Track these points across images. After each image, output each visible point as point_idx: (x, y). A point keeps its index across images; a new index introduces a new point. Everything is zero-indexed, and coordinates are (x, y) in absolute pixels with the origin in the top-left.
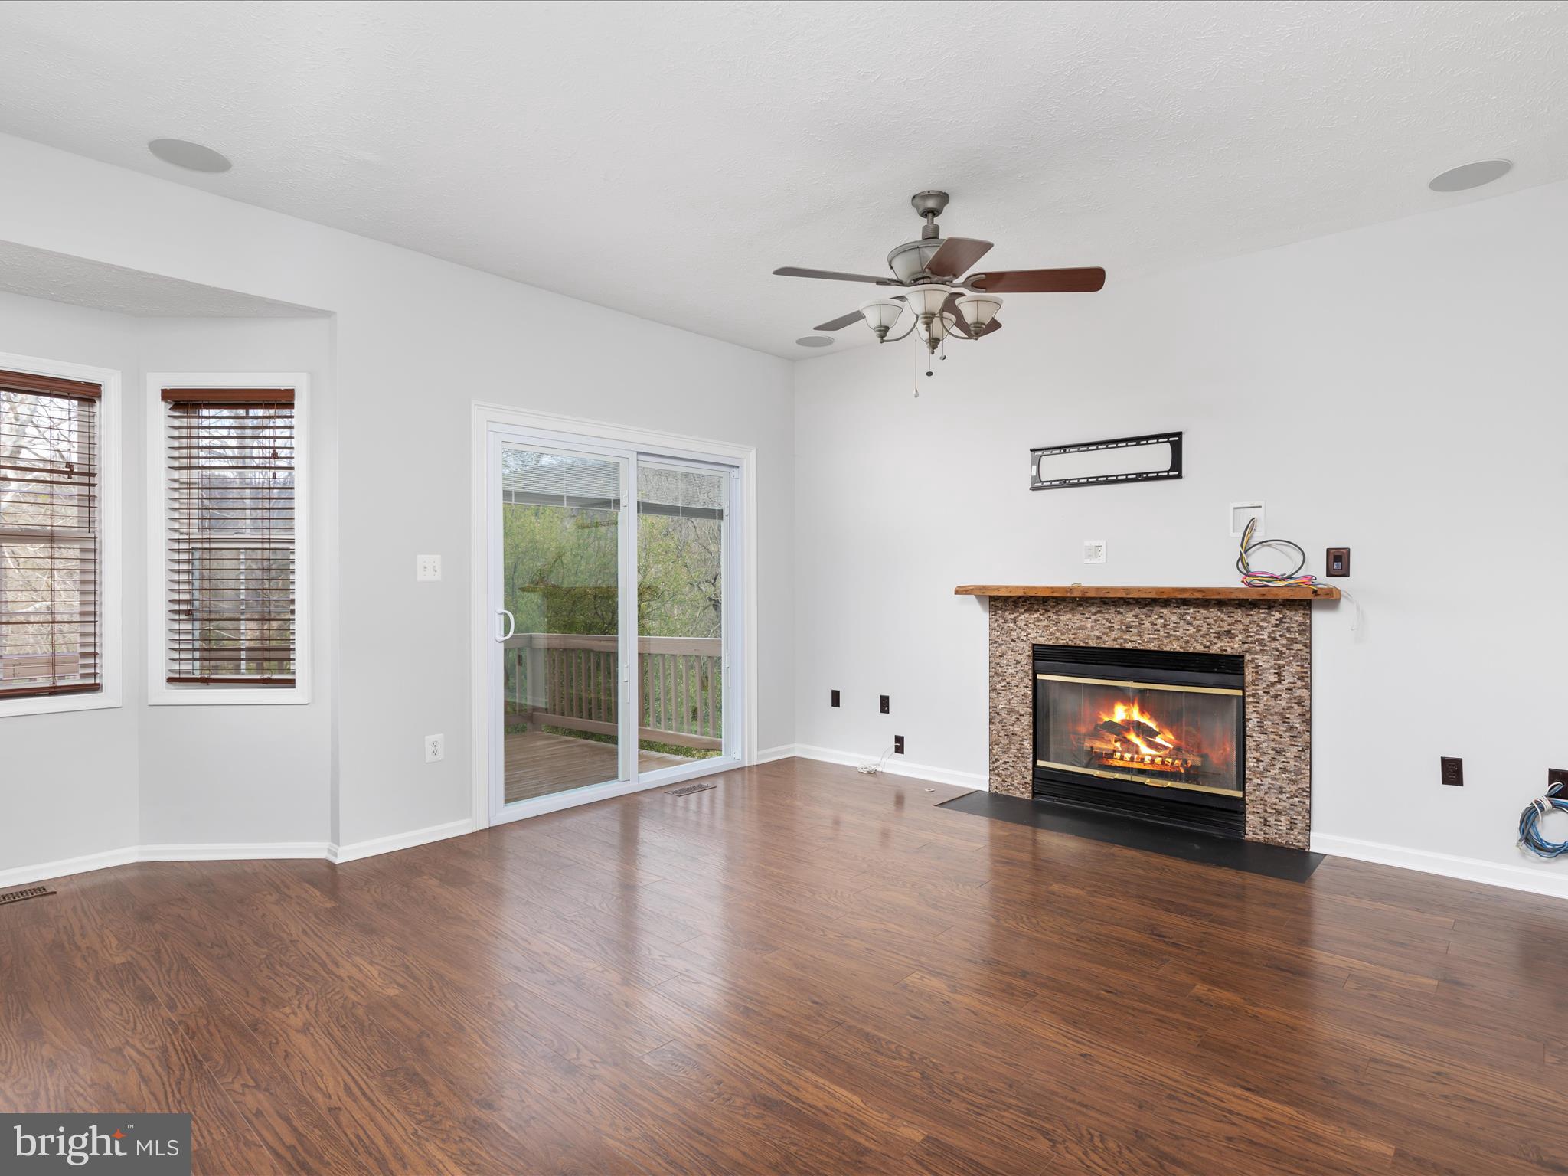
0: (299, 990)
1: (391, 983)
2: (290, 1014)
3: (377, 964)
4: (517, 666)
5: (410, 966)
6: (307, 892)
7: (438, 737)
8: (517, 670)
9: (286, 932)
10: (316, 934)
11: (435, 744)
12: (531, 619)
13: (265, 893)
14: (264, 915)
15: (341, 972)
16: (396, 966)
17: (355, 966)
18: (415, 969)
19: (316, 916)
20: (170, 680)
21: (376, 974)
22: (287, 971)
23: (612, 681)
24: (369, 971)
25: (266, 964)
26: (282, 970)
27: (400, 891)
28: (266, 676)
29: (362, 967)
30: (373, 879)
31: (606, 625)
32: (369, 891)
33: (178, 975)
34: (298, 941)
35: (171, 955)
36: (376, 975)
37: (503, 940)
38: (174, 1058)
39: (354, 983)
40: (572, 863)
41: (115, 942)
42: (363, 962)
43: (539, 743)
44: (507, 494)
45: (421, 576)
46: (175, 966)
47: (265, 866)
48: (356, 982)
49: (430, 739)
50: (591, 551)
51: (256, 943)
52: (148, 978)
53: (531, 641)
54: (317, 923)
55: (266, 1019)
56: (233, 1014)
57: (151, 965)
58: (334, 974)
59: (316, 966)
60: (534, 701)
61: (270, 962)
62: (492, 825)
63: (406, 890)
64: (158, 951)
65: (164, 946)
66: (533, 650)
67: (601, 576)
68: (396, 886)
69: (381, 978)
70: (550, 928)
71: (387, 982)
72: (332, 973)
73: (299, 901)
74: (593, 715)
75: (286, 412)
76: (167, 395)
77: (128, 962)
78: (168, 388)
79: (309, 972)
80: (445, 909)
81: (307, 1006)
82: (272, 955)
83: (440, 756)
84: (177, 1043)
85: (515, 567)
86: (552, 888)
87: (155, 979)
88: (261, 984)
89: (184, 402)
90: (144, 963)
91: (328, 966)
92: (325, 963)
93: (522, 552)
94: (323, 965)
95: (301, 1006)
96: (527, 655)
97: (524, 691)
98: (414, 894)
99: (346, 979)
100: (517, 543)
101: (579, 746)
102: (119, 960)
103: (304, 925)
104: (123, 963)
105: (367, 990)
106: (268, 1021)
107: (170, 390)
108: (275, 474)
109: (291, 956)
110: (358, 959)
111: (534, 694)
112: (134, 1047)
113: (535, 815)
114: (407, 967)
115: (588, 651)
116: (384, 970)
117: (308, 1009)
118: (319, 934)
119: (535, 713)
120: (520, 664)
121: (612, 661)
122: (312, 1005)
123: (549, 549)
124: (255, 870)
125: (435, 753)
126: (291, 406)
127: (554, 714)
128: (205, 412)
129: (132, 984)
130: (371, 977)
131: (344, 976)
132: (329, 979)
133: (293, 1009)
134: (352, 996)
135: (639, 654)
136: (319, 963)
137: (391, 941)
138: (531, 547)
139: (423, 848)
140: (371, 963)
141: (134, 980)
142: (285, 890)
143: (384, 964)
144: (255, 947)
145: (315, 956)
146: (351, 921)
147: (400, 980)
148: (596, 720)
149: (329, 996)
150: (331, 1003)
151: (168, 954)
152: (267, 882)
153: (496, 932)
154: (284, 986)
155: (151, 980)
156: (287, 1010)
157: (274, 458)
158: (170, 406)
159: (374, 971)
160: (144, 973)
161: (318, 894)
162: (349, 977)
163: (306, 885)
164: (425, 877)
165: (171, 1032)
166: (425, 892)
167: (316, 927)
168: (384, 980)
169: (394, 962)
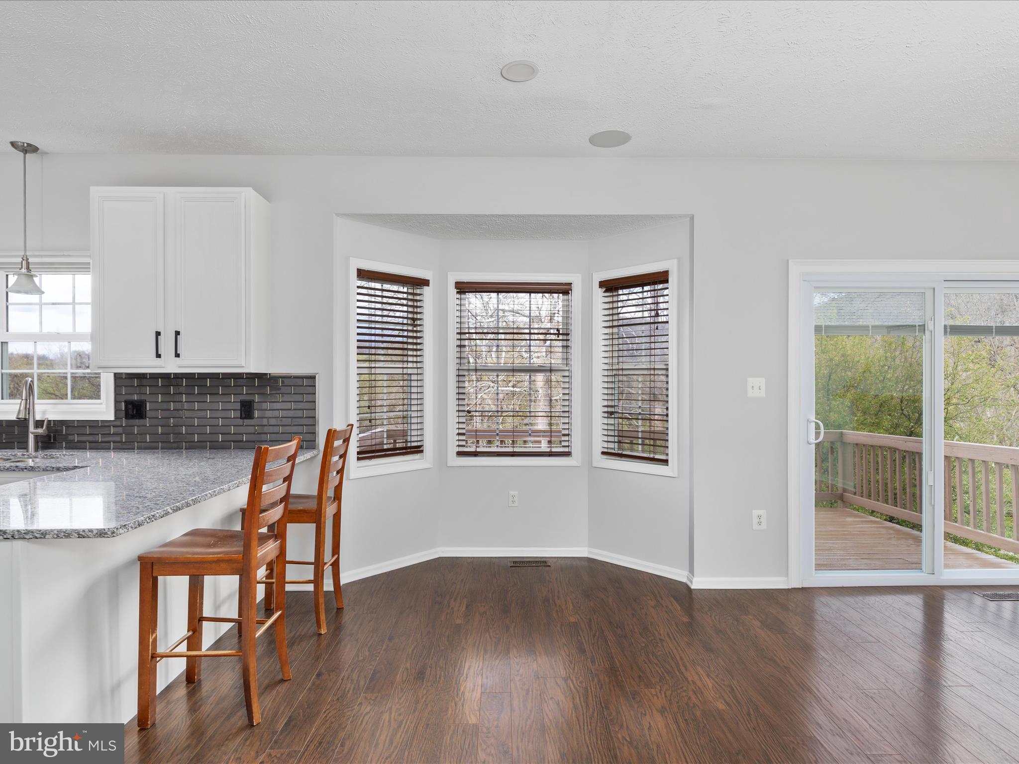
0: (662, 679)
1: (720, 697)
2: (654, 695)
3: (712, 678)
4: (830, 455)
5: (735, 689)
6: (672, 605)
7: (762, 512)
8: (830, 458)
9: (657, 631)
10: (675, 639)
11: (759, 517)
12: (843, 418)
13: (649, 598)
14: (646, 614)
15: (687, 675)
16: (724, 685)
17: (697, 673)
18: (738, 693)
19: (676, 624)
20: (603, 453)
21: (710, 685)
22: (656, 661)
23: (917, 472)
24: (706, 681)
25: (644, 651)
26: (653, 660)
27: (732, 623)
28: (652, 456)
29: (701, 676)
30: (714, 607)
31: (912, 424)
32: (711, 616)
33: (598, 640)
34: (664, 640)
35: (596, 625)
36: (711, 688)
37: (808, 693)
38: (590, 698)
39: (696, 688)
40: (874, 640)
41: (571, 607)
42: (702, 672)
43: (849, 519)
44: (818, 329)
45: (751, 394)
46: (597, 634)
47: (650, 579)
48: (697, 688)
49: (756, 513)
50: (897, 361)
51: (640, 634)
52: (584, 636)
53: (842, 436)
54: (677, 632)
55: (641, 693)
56: (622, 681)
57: (586, 628)
58: (683, 675)
59: (673, 665)
60: (844, 484)
61: (646, 650)
62: (804, 586)
63: (736, 623)
64: (590, 621)
65: (593, 617)
66: (844, 444)
67: (908, 382)
68: (729, 618)
69: (714, 691)
70: (851, 697)
71: (717, 696)
72: (682, 673)
73: (667, 611)
74: (898, 503)
75: (665, 285)
76: (602, 284)
77: (576, 622)
78: (602, 280)
79: (668, 667)
80: (763, 649)
81: (665, 694)
82: (648, 646)
83: (764, 526)
84: (593, 689)
85: (830, 376)
86: (854, 658)
87: (587, 639)
88: (640, 665)
89: (611, 286)
90: (583, 626)
91: (681, 667)
92: (678, 663)
93: (836, 365)
94: (677, 665)
95: (662, 692)
96: (838, 445)
97: (835, 474)
98: (741, 628)
99: (691, 682)
100: (831, 357)
101: (883, 527)
102: (572, 619)
103: (668, 630)
104: (573, 622)
105: (704, 696)
106: (642, 695)
107: (604, 281)
108: (657, 327)
109: (659, 651)
110: (699, 668)
111: (844, 478)
112: (572, 681)
113: (841, 586)
114: (733, 689)
115: (894, 450)
116: (716, 685)
117: (666, 696)
118: (677, 639)
119: (844, 493)
120: (832, 453)
121: (917, 460)
122: (668, 693)
123: (858, 361)
124: (644, 579)
125: (760, 523)
126: (667, 281)
127: (862, 497)
128: (620, 292)
129: (576, 638)
130: (707, 687)
131: (690, 679)
132: (680, 678)
133: (657, 693)
134: (693, 697)
135: (946, 457)
136: (675, 663)
137: (722, 662)
138: (843, 360)
139: (751, 593)
140: (708, 676)
141: (577, 636)
142: (660, 600)
143: (716, 679)
144: (639, 636)
145: (673, 656)
146: (698, 636)
147: (728, 700)
148: (901, 508)
149: (679, 691)
150: (680, 698)
151: (595, 624)
152: (650, 590)
153: (803, 684)
154: (653, 672)
155: (585, 639)
156: (653, 691)
157: (657, 316)
158: (604, 289)
159: (710, 683)
160: (582, 633)
161: (679, 608)
162: (692, 681)
163: (672, 599)
164: (750, 617)
165: (591, 679)
166: (750, 630)
167: (676, 634)
168: (716, 694)
169: (724, 681)
